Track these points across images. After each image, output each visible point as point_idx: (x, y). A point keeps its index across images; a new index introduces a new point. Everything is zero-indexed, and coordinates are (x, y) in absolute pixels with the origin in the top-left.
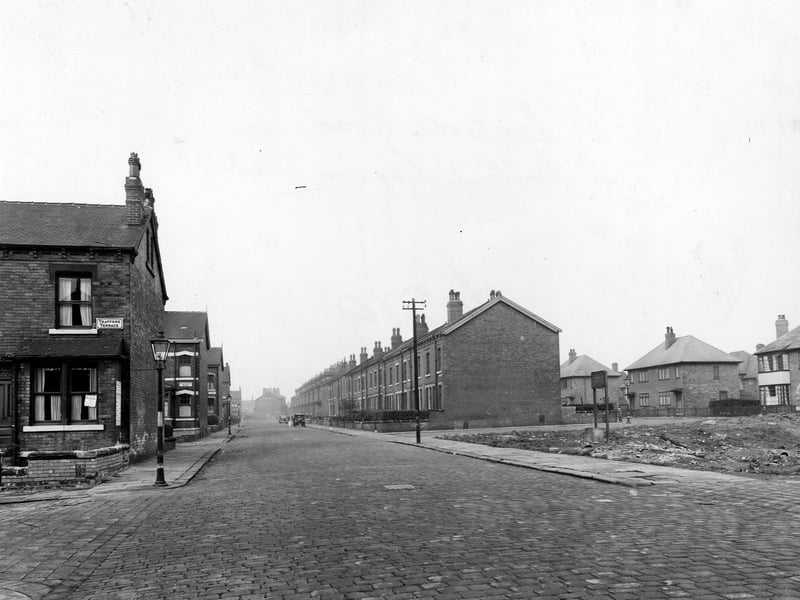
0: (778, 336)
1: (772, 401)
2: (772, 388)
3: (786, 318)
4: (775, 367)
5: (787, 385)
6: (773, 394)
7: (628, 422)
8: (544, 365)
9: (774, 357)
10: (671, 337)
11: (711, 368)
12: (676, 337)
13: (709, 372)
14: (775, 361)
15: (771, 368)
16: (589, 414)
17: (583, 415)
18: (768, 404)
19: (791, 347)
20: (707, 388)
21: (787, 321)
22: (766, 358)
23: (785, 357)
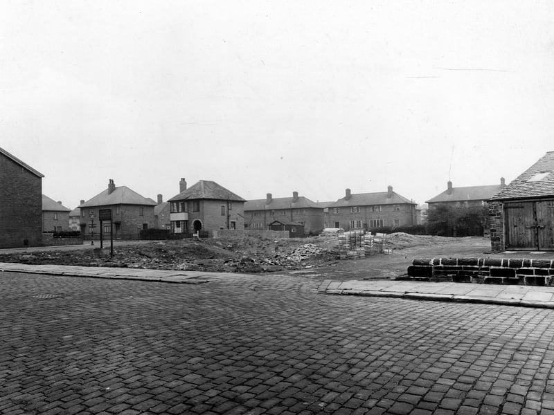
0: (181, 191)
1: (178, 230)
2: (178, 222)
3: (186, 180)
4: (180, 211)
5: (186, 221)
6: (178, 226)
7: (92, 244)
8: (29, 201)
9: (180, 203)
10: (112, 187)
11: (138, 208)
12: (116, 186)
13: (137, 212)
14: (180, 206)
15: (178, 210)
16: (63, 239)
17: (59, 239)
18: (176, 232)
19: (189, 198)
20: (136, 221)
21: (186, 183)
22: (175, 204)
23: (186, 204)
